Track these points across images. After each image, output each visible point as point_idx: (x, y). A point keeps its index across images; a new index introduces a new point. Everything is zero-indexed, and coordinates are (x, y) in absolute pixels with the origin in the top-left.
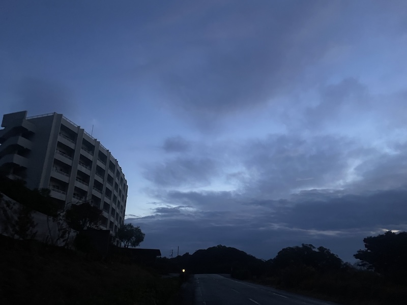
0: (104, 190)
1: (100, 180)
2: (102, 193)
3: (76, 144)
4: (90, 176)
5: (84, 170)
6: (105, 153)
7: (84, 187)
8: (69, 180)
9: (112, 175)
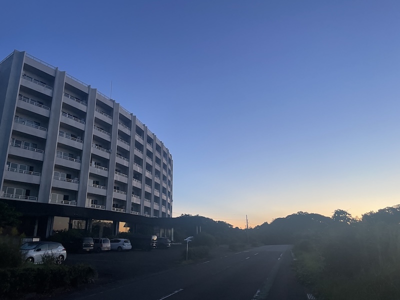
0: (114, 148)
1: (104, 136)
2: (110, 153)
3: (53, 90)
4: (84, 131)
5: (72, 122)
6: (110, 104)
7: (77, 144)
8: (47, 135)
9: (126, 131)
